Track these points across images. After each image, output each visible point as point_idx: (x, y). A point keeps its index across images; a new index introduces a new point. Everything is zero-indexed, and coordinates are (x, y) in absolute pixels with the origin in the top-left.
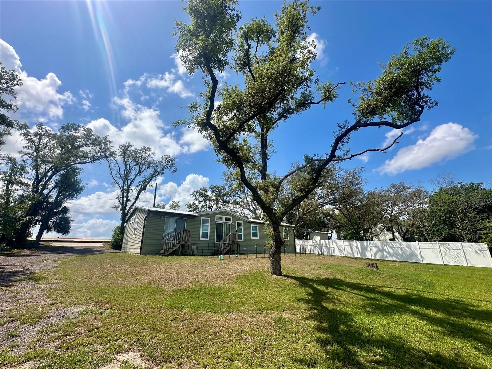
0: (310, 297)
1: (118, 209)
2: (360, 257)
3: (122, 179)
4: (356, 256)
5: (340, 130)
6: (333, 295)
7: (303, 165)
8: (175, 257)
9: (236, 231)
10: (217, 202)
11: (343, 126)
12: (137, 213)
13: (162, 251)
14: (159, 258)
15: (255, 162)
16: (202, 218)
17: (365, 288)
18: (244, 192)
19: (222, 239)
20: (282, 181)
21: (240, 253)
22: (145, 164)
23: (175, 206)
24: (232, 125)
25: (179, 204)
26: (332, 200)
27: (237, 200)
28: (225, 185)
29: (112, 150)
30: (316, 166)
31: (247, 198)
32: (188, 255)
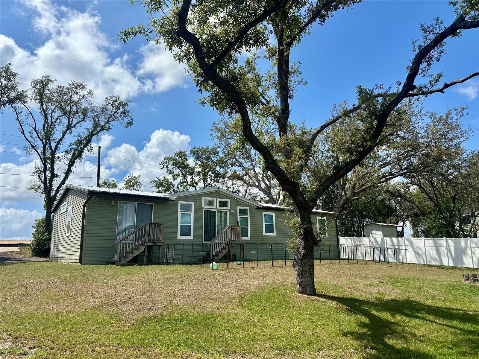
0: (364, 330)
1: (39, 191)
2: (452, 264)
3: (41, 140)
4: (445, 263)
5: (426, 37)
6: (404, 326)
7: (354, 105)
8: (137, 267)
9: (238, 224)
10: (205, 175)
11: (431, 28)
12: (70, 198)
13: (116, 258)
14: (111, 269)
15: (268, 103)
16: (180, 202)
17: (459, 316)
18: (248, 157)
19: (214, 236)
20: (315, 136)
21: (245, 258)
22: (77, 112)
23: (133, 183)
24: (226, 34)
25: (140, 180)
26: (405, 169)
27: (238, 173)
28: (217, 146)
29: (20, 89)
30: (379, 106)
31: (256, 169)
32: (158, 264)
